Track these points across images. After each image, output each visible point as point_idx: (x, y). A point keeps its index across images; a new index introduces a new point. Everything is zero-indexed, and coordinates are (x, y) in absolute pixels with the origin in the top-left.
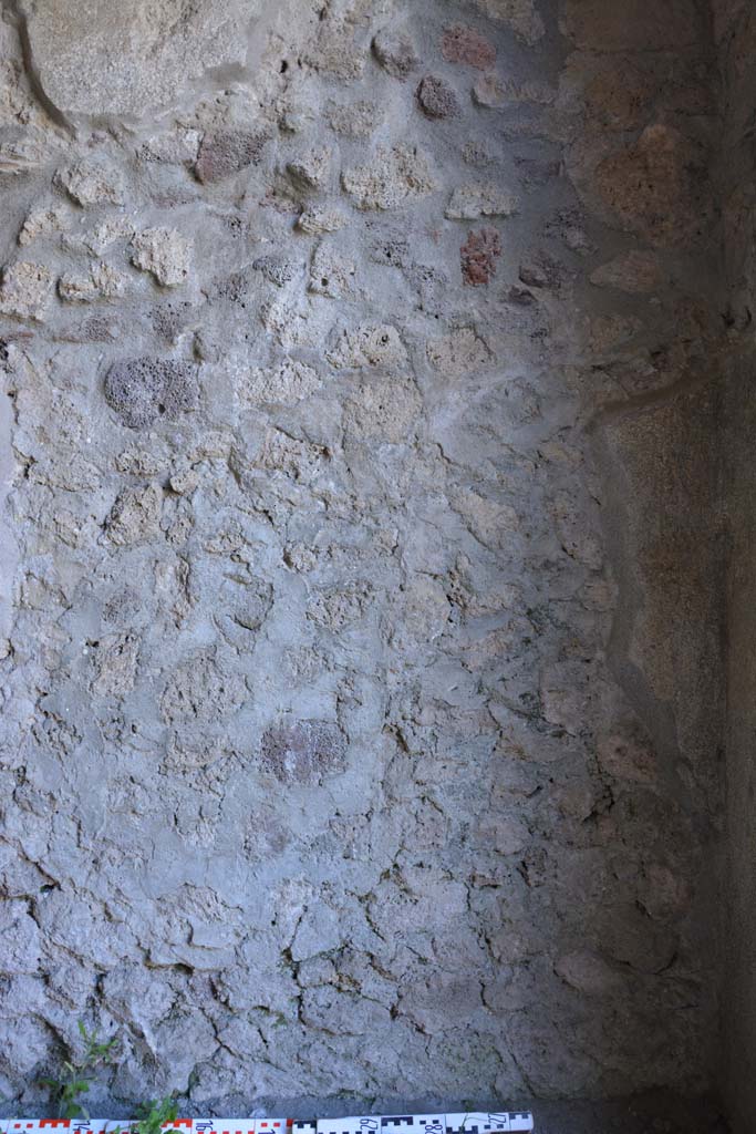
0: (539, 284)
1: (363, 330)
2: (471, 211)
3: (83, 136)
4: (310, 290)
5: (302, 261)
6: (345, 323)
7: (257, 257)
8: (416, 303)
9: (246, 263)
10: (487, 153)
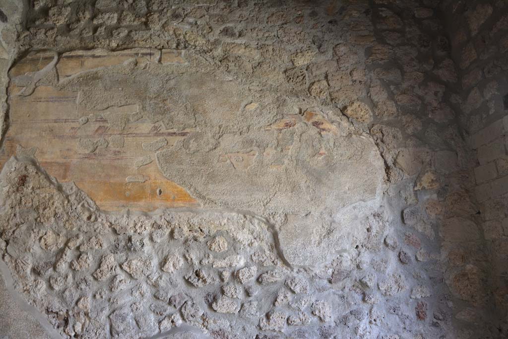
0: (441, 320)
1: (388, 337)
2: (419, 297)
3: (295, 270)
4: (370, 322)
5: (367, 312)
6: (382, 334)
7: (351, 310)
8: (404, 327)
9: (348, 311)
10: (422, 276)
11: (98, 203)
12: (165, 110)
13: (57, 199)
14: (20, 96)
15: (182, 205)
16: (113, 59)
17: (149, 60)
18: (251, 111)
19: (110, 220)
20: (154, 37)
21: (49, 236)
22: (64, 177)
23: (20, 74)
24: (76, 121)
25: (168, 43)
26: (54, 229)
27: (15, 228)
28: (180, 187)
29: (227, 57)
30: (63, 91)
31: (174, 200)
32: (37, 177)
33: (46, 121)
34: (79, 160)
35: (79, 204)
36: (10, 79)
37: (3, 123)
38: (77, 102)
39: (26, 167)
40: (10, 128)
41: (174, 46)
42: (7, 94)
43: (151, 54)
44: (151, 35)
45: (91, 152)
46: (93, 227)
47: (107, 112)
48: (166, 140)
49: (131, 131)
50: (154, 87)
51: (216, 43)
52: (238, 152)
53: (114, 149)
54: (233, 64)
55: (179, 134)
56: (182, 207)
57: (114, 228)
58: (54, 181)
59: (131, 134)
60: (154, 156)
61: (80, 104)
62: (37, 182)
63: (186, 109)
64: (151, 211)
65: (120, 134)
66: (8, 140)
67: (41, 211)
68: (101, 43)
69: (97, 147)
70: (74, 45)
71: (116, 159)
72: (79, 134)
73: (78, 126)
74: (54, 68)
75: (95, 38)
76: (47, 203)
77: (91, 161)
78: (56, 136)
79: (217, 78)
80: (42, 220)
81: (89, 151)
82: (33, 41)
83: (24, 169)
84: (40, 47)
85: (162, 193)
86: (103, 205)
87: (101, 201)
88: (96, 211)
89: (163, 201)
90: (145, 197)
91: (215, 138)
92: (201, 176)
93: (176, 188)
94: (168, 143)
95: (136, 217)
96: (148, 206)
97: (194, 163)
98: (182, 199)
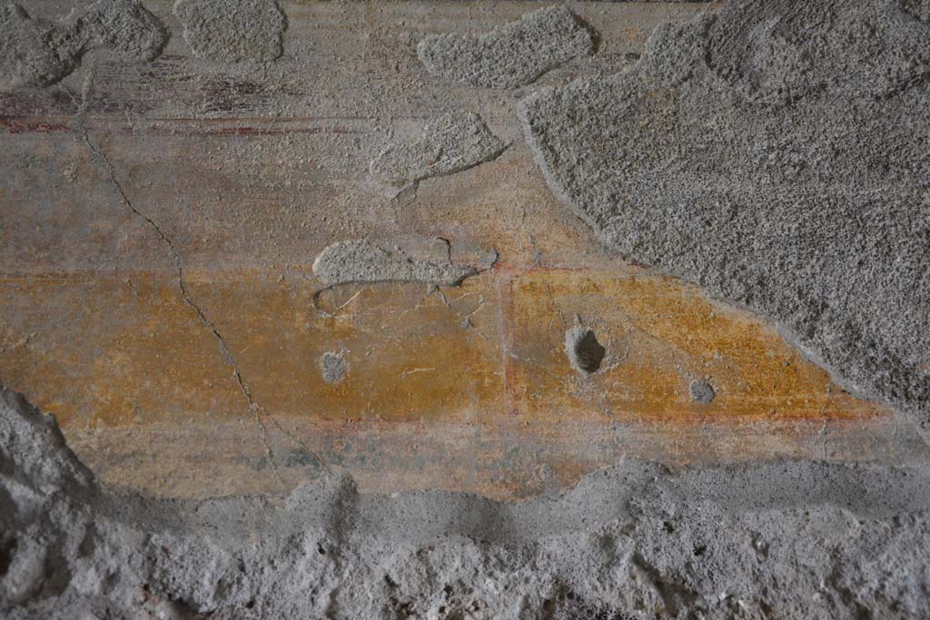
15: (776, 445)
19: (181, 580)
28: (741, 319)
31: (707, 403)
45: (31, 84)
48: (581, 22)
53: (212, 70)
56: (780, 459)
64: (538, 494)
69: (78, 57)
71: (225, 132)
77: (28, 142)
81: (18, 79)
85: (606, 359)
86: (131, 447)
87: (109, 421)
88: (62, 508)
89: (626, 415)
90: (480, 387)
91: (917, 18)
92: (878, 244)
93: (708, 320)
94: (596, 40)
95: (404, 550)
96: (509, 456)
97: (803, 165)
98: (773, 399)
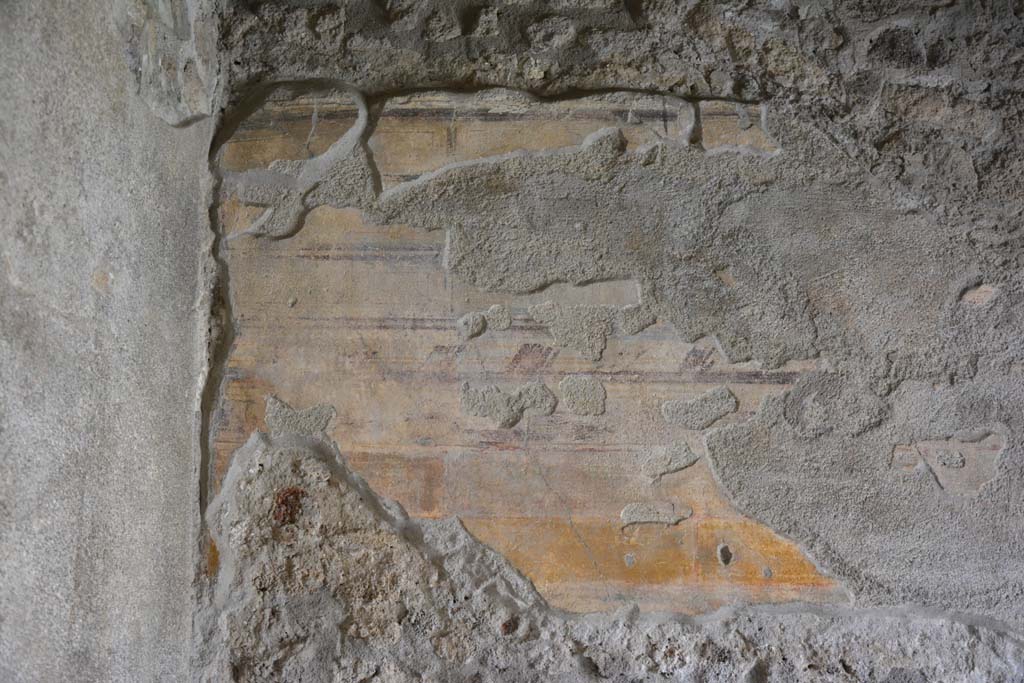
11: (542, 587)
12: (722, 300)
13: (403, 565)
14: (258, 236)
15: (793, 595)
16: (549, 127)
17: (662, 133)
18: (979, 309)
19: (577, 635)
20: (664, 57)
21: (389, 677)
22: (428, 504)
23: (254, 167)
24: (448, 325)
25: (708, 78)
26: (402, 658)
27: (281, 654)
28: (784, 542)
29: (898, 133)
30: (396, 226)
31: (769, 577)
32: (333, 496)
33: (353, 323)
34: (468, 450)
35: (477, 585)
36: (219, 179)
37: (209, 322)
38: (445, 264)
39: (296, 466)
40: (238, 341)
41: (728, 87)
42: (214, 226)
43: (665, 117)
44: (654, 47)
45: (504, 425)
46: (527, 656)
47: (545, 301)
48: (732, 394)
49: (623, 364)
50: (684, 227)
51: (863, 85)
52: (948, 438)
53: (576, 419)
54: (919, 157)
55: (770, 377)
56: (793, 601)
57: (590, 659)
58: (394, 512)
59: (626, 372)
60: (700, 445)
61: (455, 269)
62: (335, 511)
63: (786, 299)
64: (704, 613)
65: (592, 373)
66: (234, 380)
67: (358, 604)
68: (494, 67)
69: (522, 410)
70: (408, 67)
71: (584, 450)
72: (462, 368)
73: (457, 341)
74: (361, 149)
75: (473, 47)
76: (374, 578)
77: (507, 455)
78: (390, 371)
79: (873, 201)
80: (364, 632)
81: (498, 423)
82: (275, 50)
83: (289, 471)
84: (299, 72)
85: (732, 559)
86: (559, 592)
87: (551, 582)
88: (536, 610)
89: (738, 583)
90: (684, 570)
91: (875, 393)
92: (843, 508)
93: (773, 543)
94: (737, 403)
95: (654, 626)
96: (694, 598)
97: (818, 469)
98: (793, 576)
